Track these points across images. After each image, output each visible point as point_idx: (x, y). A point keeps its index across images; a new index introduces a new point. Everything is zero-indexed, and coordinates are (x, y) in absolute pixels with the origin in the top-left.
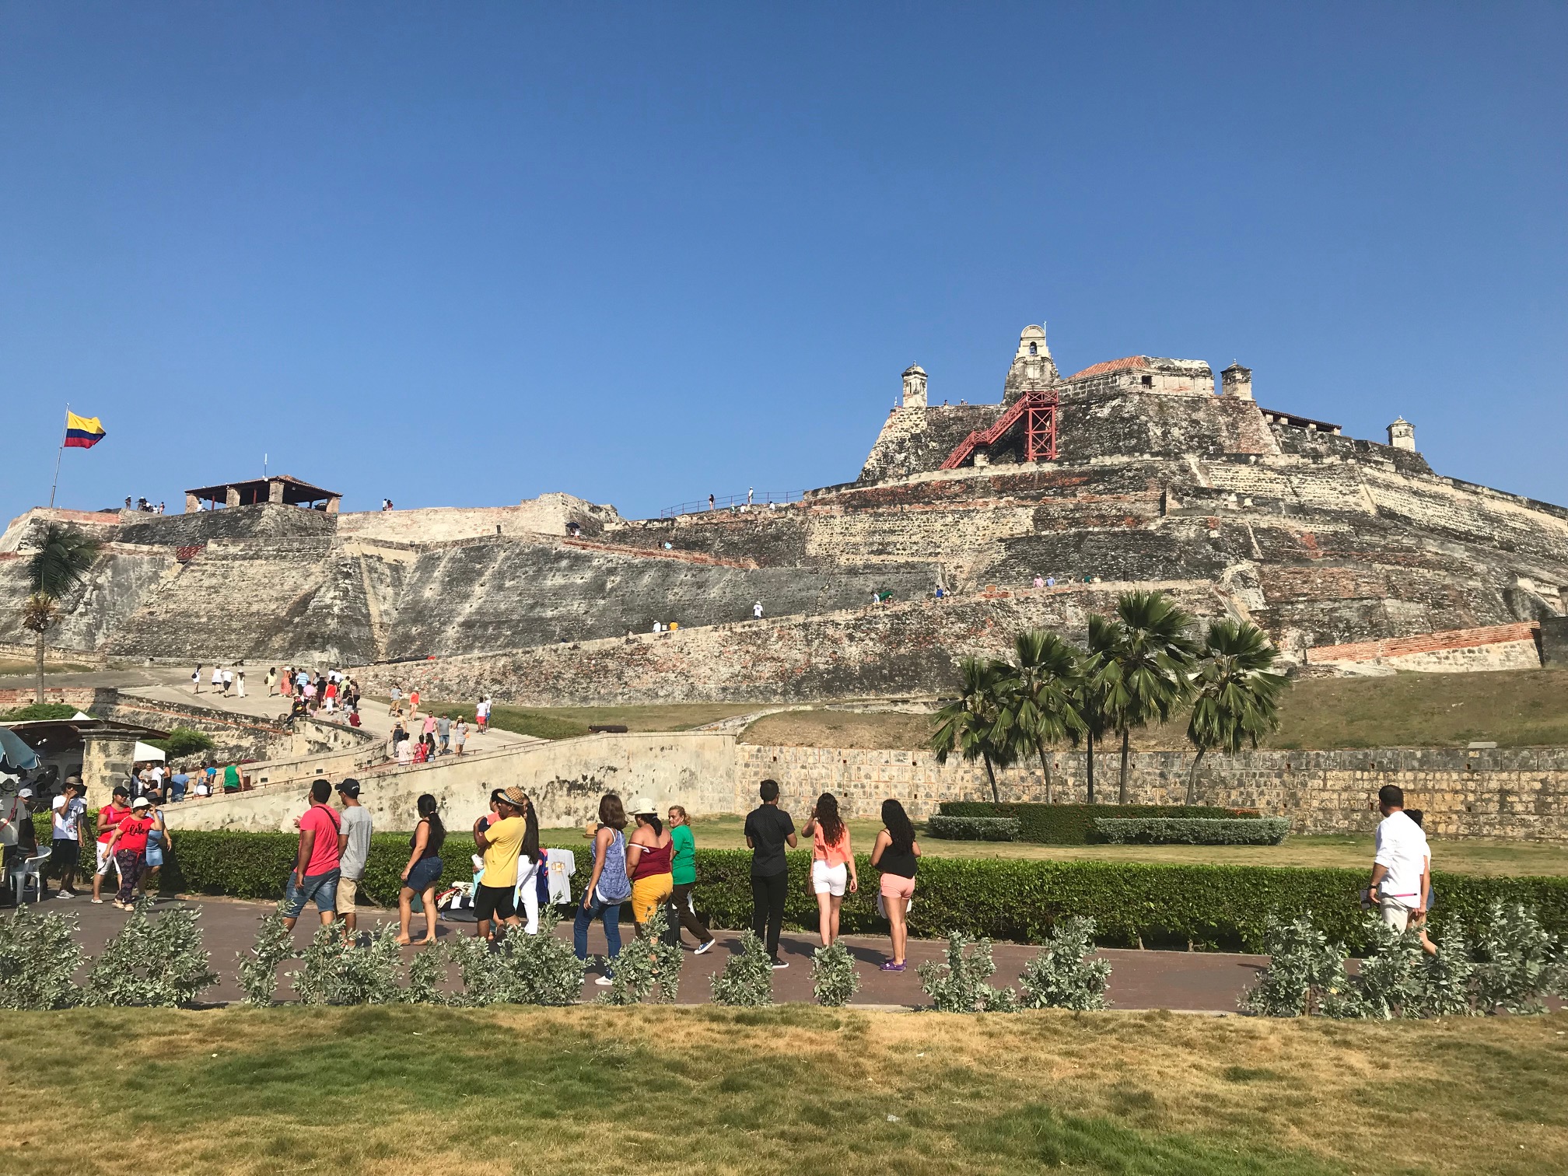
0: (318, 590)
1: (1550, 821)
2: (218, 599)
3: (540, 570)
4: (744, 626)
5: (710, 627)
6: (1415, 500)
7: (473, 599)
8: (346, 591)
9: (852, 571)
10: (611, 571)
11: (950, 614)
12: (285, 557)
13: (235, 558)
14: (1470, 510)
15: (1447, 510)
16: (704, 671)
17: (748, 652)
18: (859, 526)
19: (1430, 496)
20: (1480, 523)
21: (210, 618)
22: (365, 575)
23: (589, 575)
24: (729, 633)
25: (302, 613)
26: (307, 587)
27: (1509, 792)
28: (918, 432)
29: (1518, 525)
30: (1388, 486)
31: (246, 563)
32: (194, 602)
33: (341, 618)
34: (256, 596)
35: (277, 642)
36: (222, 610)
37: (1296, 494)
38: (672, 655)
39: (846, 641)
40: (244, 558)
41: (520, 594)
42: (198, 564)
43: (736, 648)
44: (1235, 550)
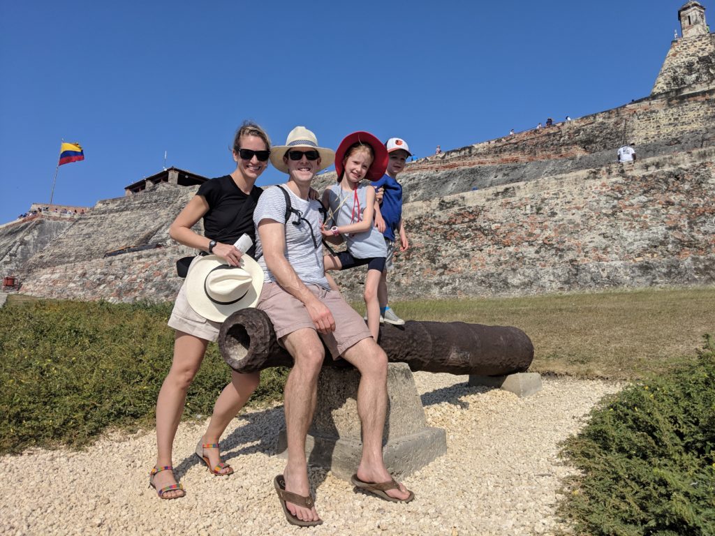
2: (88, 242)
4: (647, 167)
5: (583, 173)
13: (111, 211)
16: (591, 239)
17: (669, 203)
24: (620, 179)
26: (153, 227)
28: (706, 54)
31: (117, 215)
34: (115, 237)
38: (521, 218)
40: (117, 211)
43: (643, 199)
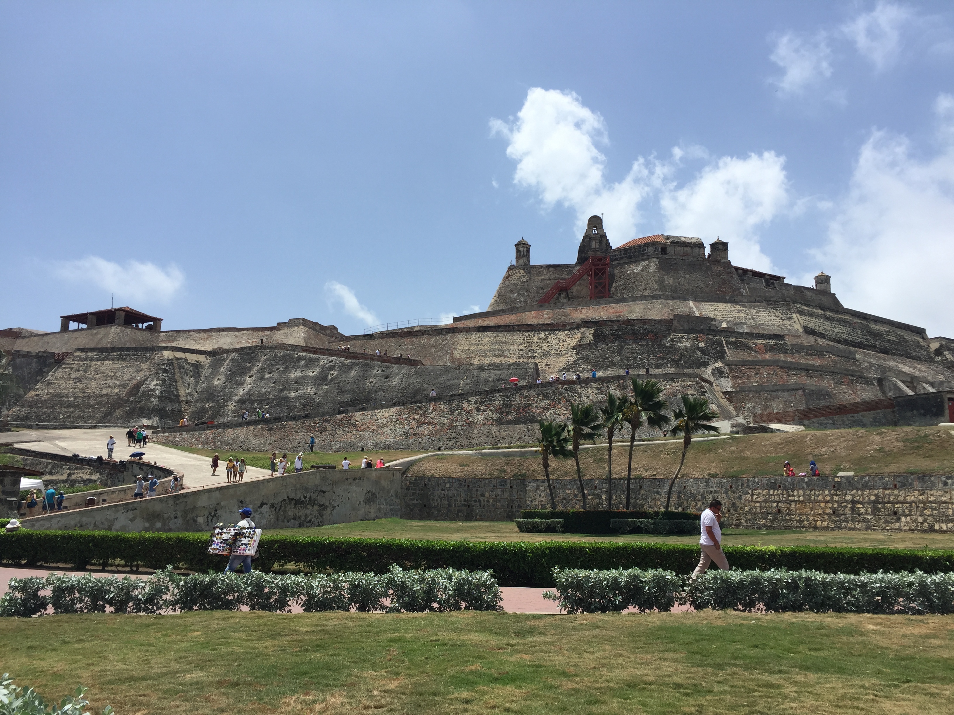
0: (146, 380)
1: (880, 519)
2: (80, 386)
3: (287, 367)
6: (829, 323)
7: (245, 386)
8: (164, 380)
9: (481, 368)
10: (331, 368)
11: (539, 394)
12: (124, 359)
13: (92, 359)
14: (862, 329)
15: (847, 329)
17: (414, 419)
18: (487, 339)
19: (837, 321)
20: (868, 337)
21: (76, 398)
22: (177, 370)
23: (317, 371)
25: (136, 395)
26: (139, 378)
27: (858, 502)
28: (525, 280)
29: (891, 338)
30: (811, 315)
31: (99, 363)
32: (65, 388)
33: (160, 398)
34: (106, 384)
35: (118, 413)
36: (84, 392)
37: (753, 319)
38: (366, 420)
39: (475, 412)
40: (98, 360)
41: (274, 383)
42: (68, 364)
43: (407, 416)
44: (714, 355)
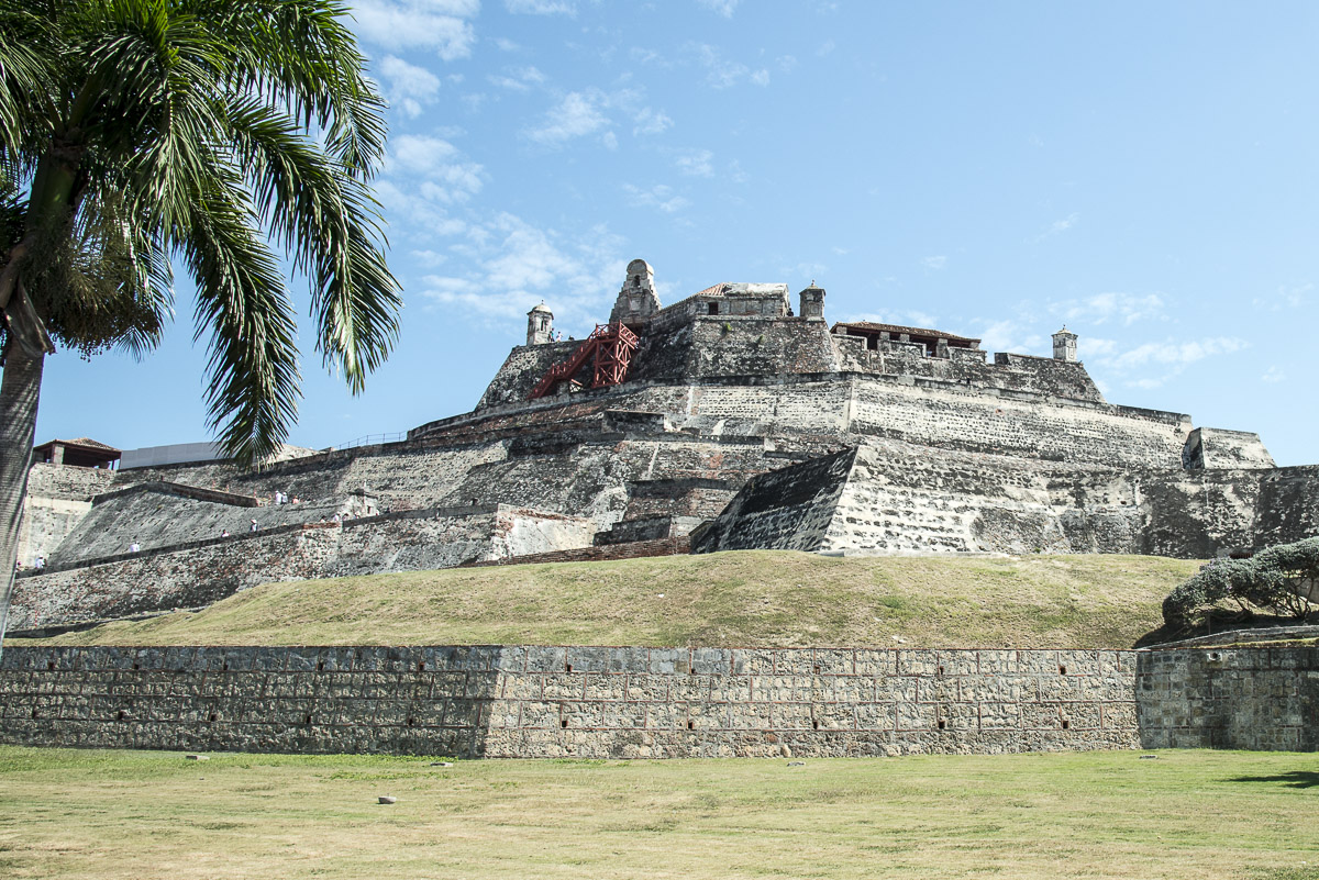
6: (929, 414)
14: (1012, 422)
15: (975, 420)
19: (956, 409)
20: (1023, 433)
28: (528, 368)
29: (1086, 433)
30: (891, 401)
37: (775, 414)
44: (623, 473)
